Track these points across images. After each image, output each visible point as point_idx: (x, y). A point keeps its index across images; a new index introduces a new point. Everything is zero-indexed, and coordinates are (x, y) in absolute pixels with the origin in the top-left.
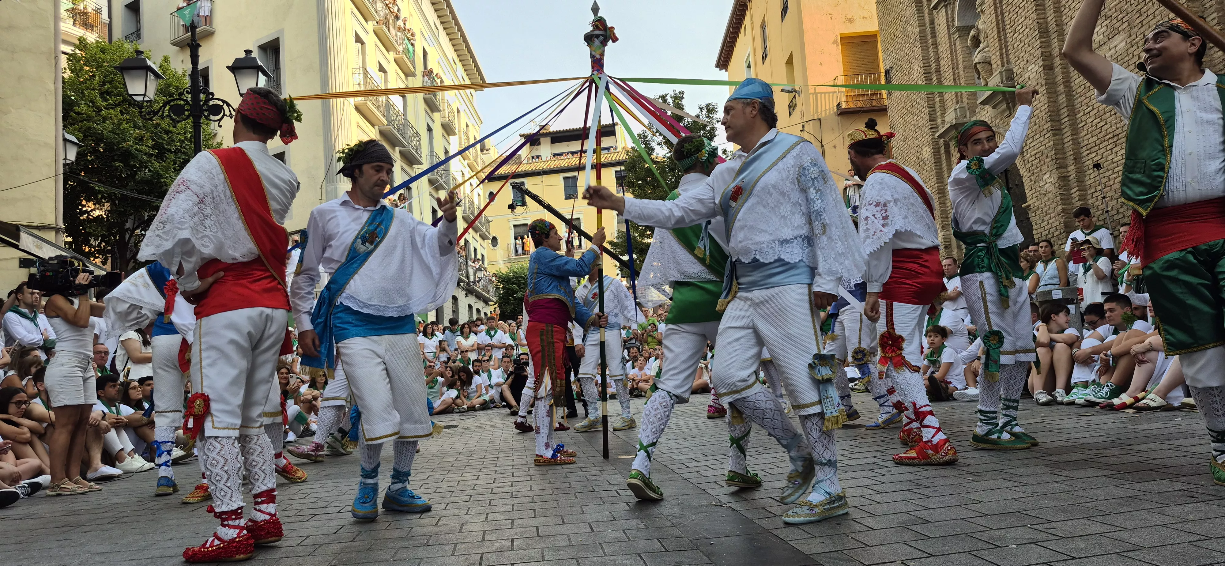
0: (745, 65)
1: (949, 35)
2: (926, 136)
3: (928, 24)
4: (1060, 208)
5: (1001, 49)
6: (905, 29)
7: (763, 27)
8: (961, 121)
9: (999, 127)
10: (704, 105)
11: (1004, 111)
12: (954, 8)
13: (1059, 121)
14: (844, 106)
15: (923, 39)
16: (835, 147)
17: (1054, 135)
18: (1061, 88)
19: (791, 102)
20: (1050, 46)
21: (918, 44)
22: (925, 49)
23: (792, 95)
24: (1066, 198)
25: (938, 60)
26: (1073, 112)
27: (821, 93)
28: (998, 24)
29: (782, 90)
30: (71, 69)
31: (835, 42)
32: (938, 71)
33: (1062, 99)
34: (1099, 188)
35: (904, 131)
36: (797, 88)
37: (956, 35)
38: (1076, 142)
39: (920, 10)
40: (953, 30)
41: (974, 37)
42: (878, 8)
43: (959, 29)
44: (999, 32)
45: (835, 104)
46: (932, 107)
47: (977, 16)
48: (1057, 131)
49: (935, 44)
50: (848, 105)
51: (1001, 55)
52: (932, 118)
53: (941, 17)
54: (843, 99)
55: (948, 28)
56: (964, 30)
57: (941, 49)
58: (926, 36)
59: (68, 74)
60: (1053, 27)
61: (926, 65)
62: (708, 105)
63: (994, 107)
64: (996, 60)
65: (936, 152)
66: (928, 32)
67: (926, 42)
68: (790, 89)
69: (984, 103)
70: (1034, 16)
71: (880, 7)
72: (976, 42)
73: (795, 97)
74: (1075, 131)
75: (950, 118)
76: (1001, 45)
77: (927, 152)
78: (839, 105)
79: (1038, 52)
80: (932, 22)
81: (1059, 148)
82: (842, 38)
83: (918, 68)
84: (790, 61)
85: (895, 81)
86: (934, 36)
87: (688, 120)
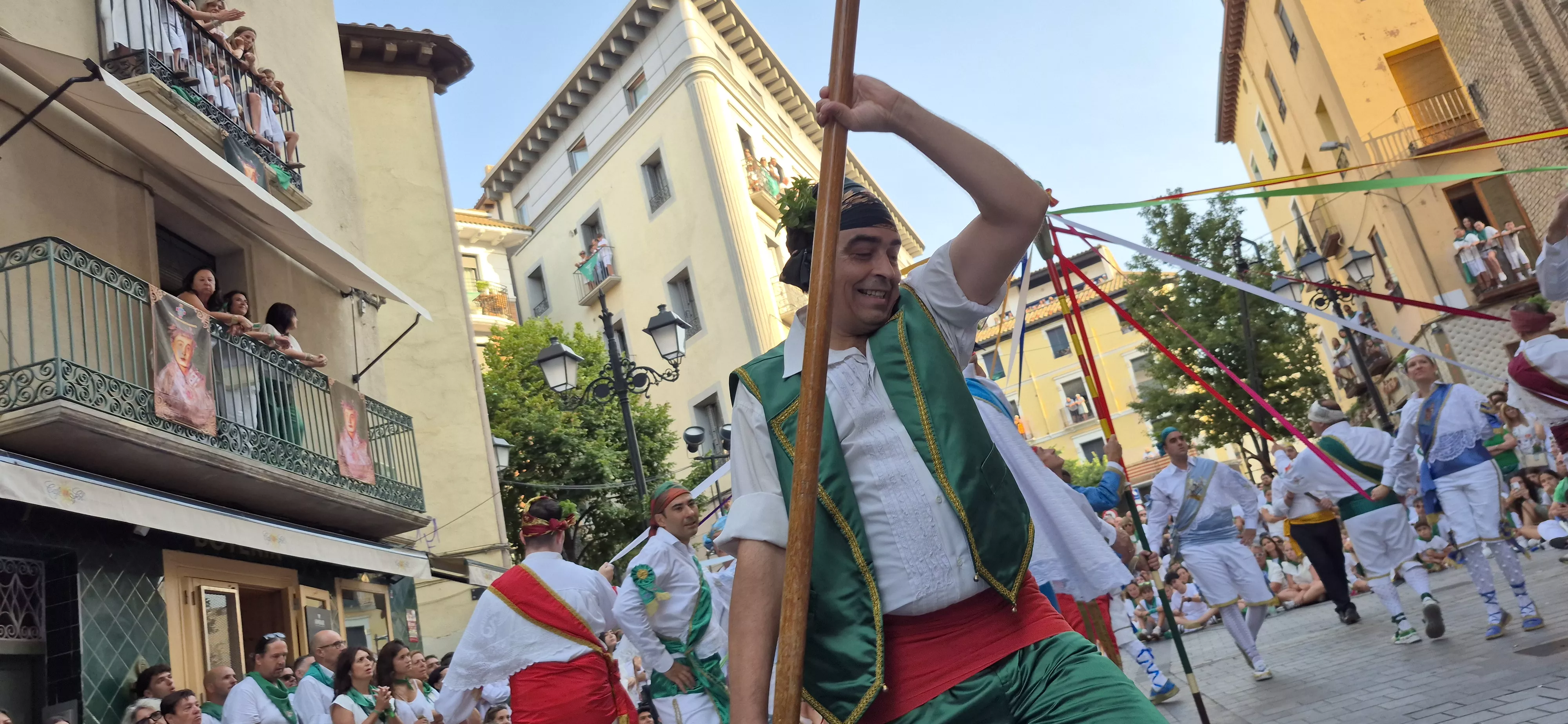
0: (1258, 130)
1: (1553, 17)
3: (1513, 11)
6: (1480, 27)
7: (1268, 73)
10: (1212, 196)
14: (1420, 145)
15: (1513, 33)
16: (1423, 203)
19: (1339, 160)
21: (1508, 42)
23: (1338, 151)
25: (1545, 54)
27: (1381, 137)
29: (1322, 149)
30: (488, 364)
31: (1380, 67)
32: (1551, 68)
35: (1524, 159)
36: (1342, 141)
42: (1429, 10)
45: (1407, 146)
49: (1535, 35)
50: (1425, 142)
54: (1417, 136)
55: (1548, 9)
57: (1545, 38)
58: (1516, 28)
59: (487, 370)
61: (1530, 66)
62: (1219, 197)
66: (1518, 20)
67: (1520, 35)
68: (1332, 144)
71: (1433, 8)
73: (1342, 152)
78: (1411, 145)
82: (1387, 59)
83: (1518, 73)
84: (1321, 110)
85: (1487, 98)
86: (1528, 23)
87: (1197, 221)
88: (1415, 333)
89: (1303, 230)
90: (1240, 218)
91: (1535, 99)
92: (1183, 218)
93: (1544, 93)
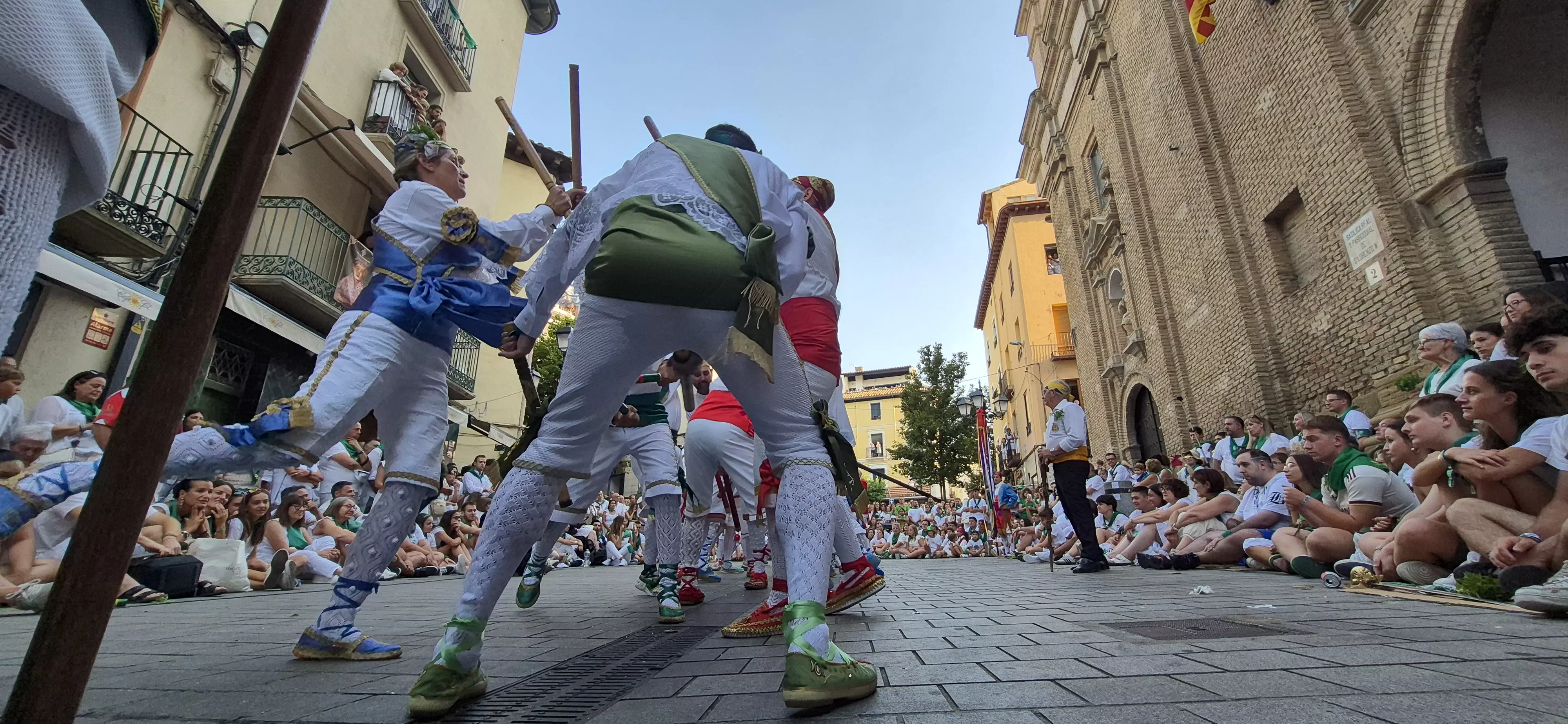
0: (992, 326)
1: (1106, 305)
2: (1097, 377)
3: (1092, 298)
4: (1179, 429)
5: (1136, 315)
6: (1079, 301)
7: (1001, 299)
8: (1117, 365)
9: (1140, 370)
10: (956, 353)
11: (1141, 358)
12: (1107, 287)
13: (1174, 365)
14: (1056, 355)
15: (1090, 308)
17: (1170, 376)
18: (1173, 342)
20: (1163, 312)
21: (1089, 312)
22: (1092, 315)
24: (1182, 422)
25: (1101, 322)
26: (1182, 359)
27: (1040, 346)
28: (1132, 298)
31: (1049, 310)
32: (1102, 330)
33: (1174, 349)
34: (1205, 415)
35: (1087, 372)
37: (1110, 306)
38: (1186, 380)
39: (1087, 289)
40: (1108, 302)
41: (1121, 306)
43: (1111, 301)
44: (1134, 303)
45: (1050, 353)
46: (1099, 355)
47: (1124, 292)
48: (1172, 373)
49: (1099, 311)
50: (1059, 354)
51: (1137, 319)
52: (1100, 364)
53: (1100, 293)
54: (1057, 350)
55: (1105, 301)
56: (1115, 302)
57: (1102, 314)
58: (1092, 306)
60: (1164, 299)
61: (1094, 326)
62: (960, 354)
63: (1135, 355)
64: (1133, 321)
65: (1104, 388)
66: (1093, 303)
67: (1093, 310)
69: (1128, 352)
70: (1150, 292)
72: (1124, 309)
73: (1020, 348)
74: (1185, 373)
75: (1110, 363)
76: (1136, 312)
77: (1098, 388)
78: (1053, 354)
79: (1155, 317)
80: (1096, 297)
81: (1174, 385)
82: (1053, 307)
83: (1088, 328)
84: (1017, 324)
85: (1078, 338)
86: (1098, 306)
87: (945, 364)
88: (1032, 449)
89: (1000, 383)
90: (966, 367)
91: (1092, 343)
92: (939, 359)
93: (1096, 341)
